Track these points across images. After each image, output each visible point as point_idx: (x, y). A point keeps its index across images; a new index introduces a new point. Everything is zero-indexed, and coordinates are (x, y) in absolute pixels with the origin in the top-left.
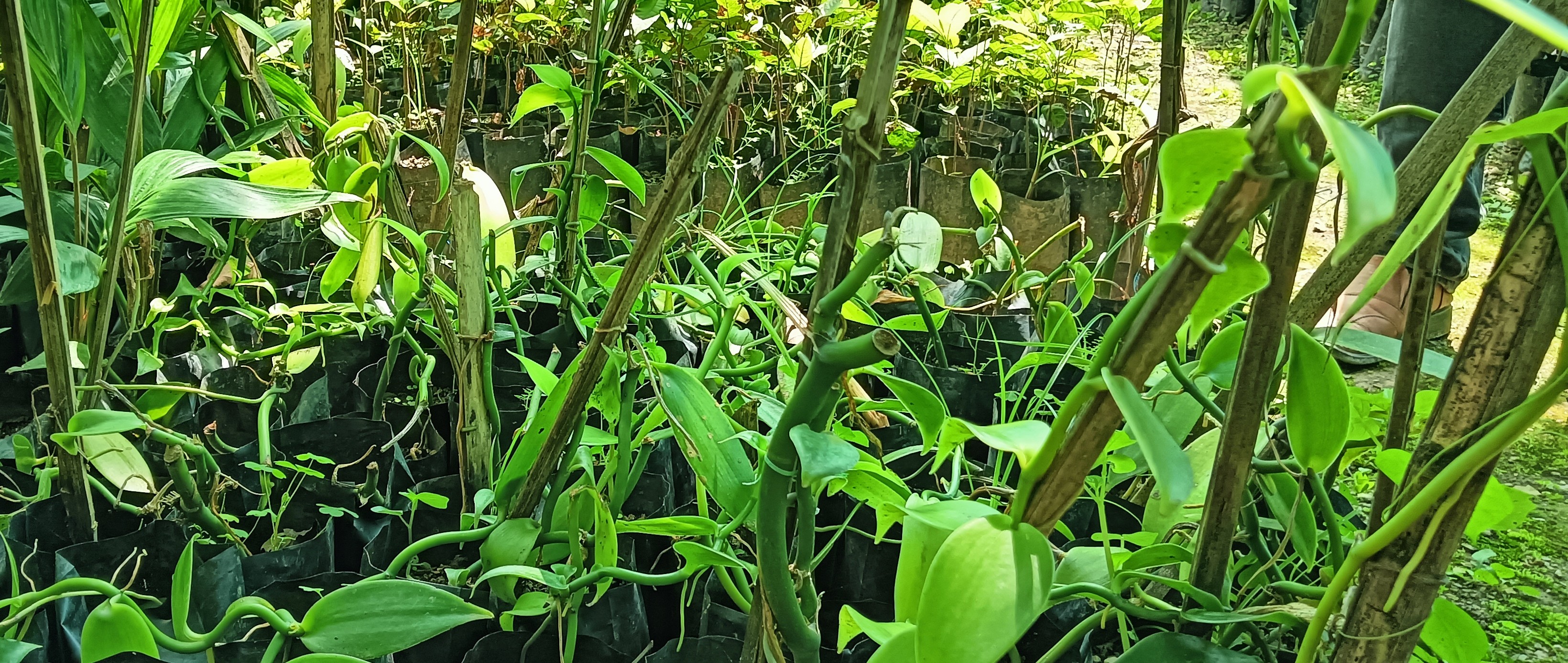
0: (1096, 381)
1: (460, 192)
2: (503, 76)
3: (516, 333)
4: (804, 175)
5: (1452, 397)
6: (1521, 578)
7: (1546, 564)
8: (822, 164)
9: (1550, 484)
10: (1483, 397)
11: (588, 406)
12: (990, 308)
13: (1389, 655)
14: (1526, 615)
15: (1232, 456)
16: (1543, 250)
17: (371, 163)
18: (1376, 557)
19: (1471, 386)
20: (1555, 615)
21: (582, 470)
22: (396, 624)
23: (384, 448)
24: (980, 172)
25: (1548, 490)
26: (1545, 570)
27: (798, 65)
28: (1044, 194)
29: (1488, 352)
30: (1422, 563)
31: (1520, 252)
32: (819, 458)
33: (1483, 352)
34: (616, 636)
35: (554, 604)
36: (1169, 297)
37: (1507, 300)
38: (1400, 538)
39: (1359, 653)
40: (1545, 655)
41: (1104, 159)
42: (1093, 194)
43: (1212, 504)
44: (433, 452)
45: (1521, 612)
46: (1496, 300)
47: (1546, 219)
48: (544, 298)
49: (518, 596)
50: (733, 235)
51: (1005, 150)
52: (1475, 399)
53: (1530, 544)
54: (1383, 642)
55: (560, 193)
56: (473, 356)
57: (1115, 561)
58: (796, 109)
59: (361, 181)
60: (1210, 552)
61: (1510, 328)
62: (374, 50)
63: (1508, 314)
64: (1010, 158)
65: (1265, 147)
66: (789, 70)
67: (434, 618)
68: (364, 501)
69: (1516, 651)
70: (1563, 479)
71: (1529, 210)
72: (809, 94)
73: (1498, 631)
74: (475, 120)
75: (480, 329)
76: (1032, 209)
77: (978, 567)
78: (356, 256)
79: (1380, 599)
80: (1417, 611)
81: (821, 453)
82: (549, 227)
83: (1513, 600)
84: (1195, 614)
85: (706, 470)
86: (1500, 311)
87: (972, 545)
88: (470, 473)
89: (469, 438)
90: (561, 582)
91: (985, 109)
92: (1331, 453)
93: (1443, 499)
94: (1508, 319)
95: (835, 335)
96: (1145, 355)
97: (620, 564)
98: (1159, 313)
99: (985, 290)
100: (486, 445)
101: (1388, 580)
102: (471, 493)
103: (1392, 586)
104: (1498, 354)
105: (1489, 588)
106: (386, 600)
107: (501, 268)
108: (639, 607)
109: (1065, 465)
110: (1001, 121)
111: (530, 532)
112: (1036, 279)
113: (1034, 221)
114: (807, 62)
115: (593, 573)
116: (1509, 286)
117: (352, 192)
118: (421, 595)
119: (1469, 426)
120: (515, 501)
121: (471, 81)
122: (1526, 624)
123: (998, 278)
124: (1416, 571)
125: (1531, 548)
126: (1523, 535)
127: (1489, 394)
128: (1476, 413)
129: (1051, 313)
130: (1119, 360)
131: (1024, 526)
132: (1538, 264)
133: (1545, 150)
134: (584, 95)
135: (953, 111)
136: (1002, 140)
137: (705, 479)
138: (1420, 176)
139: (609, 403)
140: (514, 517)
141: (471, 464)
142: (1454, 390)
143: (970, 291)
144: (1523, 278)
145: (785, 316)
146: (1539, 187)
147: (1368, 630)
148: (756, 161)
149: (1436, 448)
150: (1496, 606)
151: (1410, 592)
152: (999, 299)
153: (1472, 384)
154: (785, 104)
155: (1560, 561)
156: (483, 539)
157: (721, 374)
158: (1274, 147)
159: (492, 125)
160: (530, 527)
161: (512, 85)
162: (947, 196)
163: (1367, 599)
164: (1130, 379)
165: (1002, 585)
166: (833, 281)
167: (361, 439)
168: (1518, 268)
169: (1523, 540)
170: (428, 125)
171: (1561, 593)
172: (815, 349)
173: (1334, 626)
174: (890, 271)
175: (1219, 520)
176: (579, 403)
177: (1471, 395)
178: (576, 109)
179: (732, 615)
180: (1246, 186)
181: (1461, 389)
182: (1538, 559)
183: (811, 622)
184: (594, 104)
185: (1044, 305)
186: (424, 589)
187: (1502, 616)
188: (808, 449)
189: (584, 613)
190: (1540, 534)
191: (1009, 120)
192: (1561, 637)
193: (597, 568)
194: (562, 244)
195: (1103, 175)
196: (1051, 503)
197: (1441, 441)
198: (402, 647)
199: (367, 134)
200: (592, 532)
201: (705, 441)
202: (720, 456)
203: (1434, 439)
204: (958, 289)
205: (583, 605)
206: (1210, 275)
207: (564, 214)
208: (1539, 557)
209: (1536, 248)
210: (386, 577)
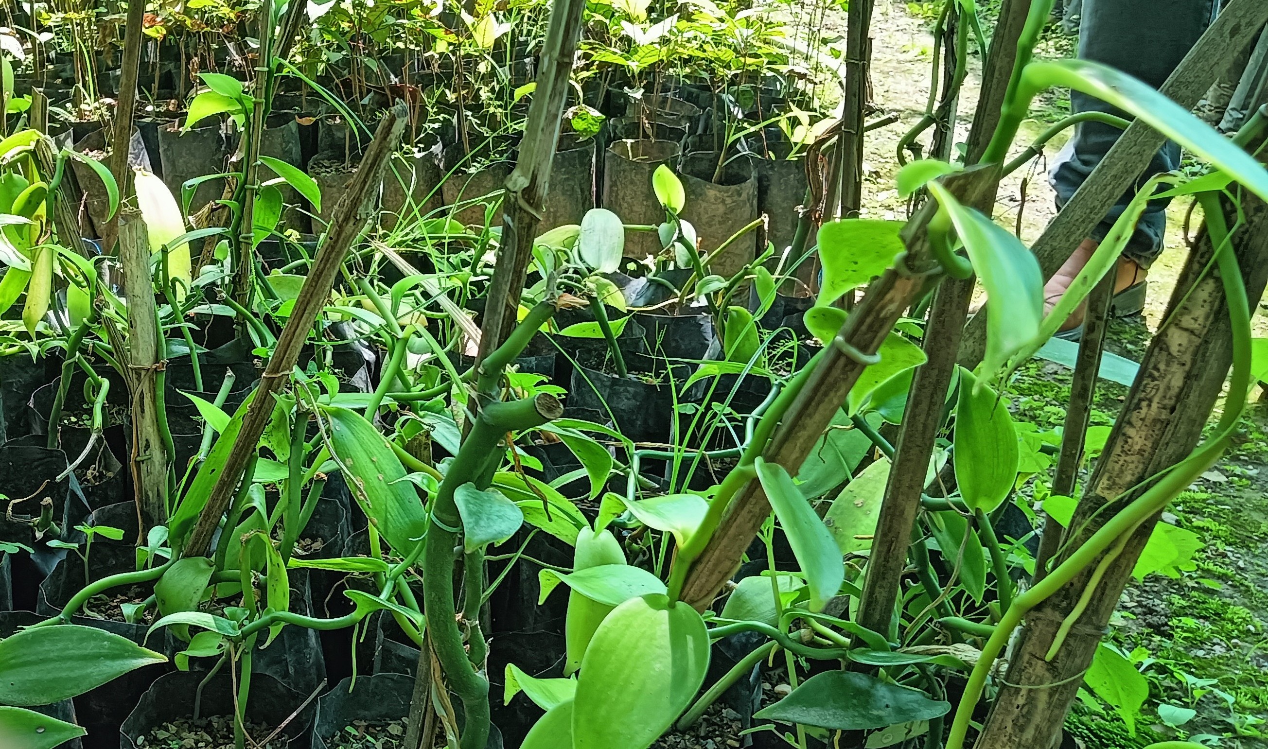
0: (749, 468)
1: (127, 221)
2: (178, 59)
3: (191, 349)
4: (487, 163)
5: (1117, 450)
6: (1203, 570)
7: (1230, 554)
8: (505, 151)
9: (1238, 470)
10: (1149, 450)
11: (259, 445)
12: (672, 306)
13: (1049, 704)
14: (1206, 609)
15: (900, 498)
16: (1212, 303)
17: (39, 183)
18: (1039, 607)
19: (1137, 439)
20: (1236, 609)
21: (254, 508)
22: (72, 669)
23: (59, 478)
24: (663, 170)
25: (1235, 475)
26: (1227, 561)
27: (480, 45)
28: (731, 179)
29: (1154, 405)
30: (1084, 613)
31: (1189, 305)
32: (482, 523)
33: (1149, 406)
34: (291, 670)
35: (227, 645)
36: (823, 388)
37: (1175, 354)
38: (1063, 588)
39: (1021, 701)
40: (1223, 650)
41: (793, 140)
42: (781, 176)
43: (881, 543)
44: (111, 474)
45: (1201, 606)
46: (1164, 353)
47: (1216, 273)
48: (219, 310)
49: (192, 636)
50: (411, 236)
51: (693, 130)
52: (1141, 452)
53: (1214, 533)
54: (1044, 690)
55: (233, 205)
56: (145, 386)
57: (783, 600)
58: (479, 89)
59: (29, 202)
60: (877, 589)
61: (1177, 382)
62: (44, 37)
63: (1175, 367)
64: (697, 139)
65: (917, 247)
66: (471, 50)
67: (108, 663)
68: (39, 535)
69: (1194, 646)
70: (1252, 463)
71: (1199, 262)
72: (492, 74)
73: (1177, 627)
74: (150, 108)
75: (152, 358)
76: (718, 194)
77: (635, 647)
78: (27, 278)
79: (1042, 649)
80: (1078, 661)
81: (484, 517)
82: (221, 237)
83: (1194, 593)
84: (862, 654)
85: (375, 511)
86: (1168, 364)
87: (628, 626)
88: (145, 501)
89: (143, 467)
90: (234, 628)
91: (673, 85)
92: (1000, 494)
93: (1107, 551)
94: (1174, 373)
95: (499, 394)
96: (799, 442)
97: (292, 609)
98: (813, 404)
99: (667, 288)
100: (160, 474)
101: (1051, 629)
102: (147, 528)
103: (1054, 636)
104: (1164, 408)
105: (1170, 581)
106: (60, 645)
107: (175, 280)
108: (314, 640)
109: (721, 546)
110: (690, 98)
111: (203, 571)
112: (718, 283)
113: (720, 206)
114: (489, 42)
115: (265, 618)
116: (1177, 339)
117: (21, 213)
118: (95, 639)
119: (1134, 479)
120: (190, 538)
121: (144, 65)
122: (1205, 618)
123: (680, 277)
124: (1078, 621)
125: (1216, 537)
126: (1208, 525)
127: (1155, 447)
128: (1141, 466)
129: (732, 318)
130: (773, 448)
131: (681, 605)
132: (1207, 317)
133: (1216, 204)
134: (255, 104)
135: (638, 94)
136: (690, 119)
137: (376, 521)
138: (1100, 198)
139: (279, 444)
140: (186, 556)
141: (146, 494)
142: (1120, 442)
143: (652, 288)
144: (1192, 332)
145: (461, 330)
146: (1209, 240)
147: (1029, 679)
148: (437, 148)
149: (1100, 501)
150: (1176, 599)
151: (1071, 641)
152: (682, 298)
153: (1137, 437)
154: (468, 85)
155: (1243, 551)
156: (157, 578)
157: (395, 398)
158: (927, 245)
159: (167, 113)
160: (203, 566)
161: (187, 68)
162: (632, 182)
163: (1029, 648)
164: (784, 465)
165: (658, 666)
166: (496, 340)
167: (36, 467)
168: (1187, 321)
169: (1208, 530)
170: (101, 115)
171: (1242, 584)
172: (479, 409)
173: (997, 671)
174: (570, 274)
175: (886, 560)
176: (249, 445)
177: (1137, 447)
178: (248, 118)
179: (406, 651)
180: (898, 284)
181: (1126, 442)
182: (1221, 550)
183: (480, 669)
184: (265, 112)
185: (725, 309)
186: (99, 634)
187: (1181, 612)
188: (471, 514)
189: (257, 653)
190: (1224, 523)
191: (698, 96)
192: (1239, 631)
193: (269, 612)
194: (237, 256)
195: (792, 157)
196: (707, 581)
197: (1105, 494)
198: (78, 693)
199: (34, 153)
200: (264, 572)
201: (375, 483)
202: (391, 496)
203: (1099, 491)
204: (640, 287)
205: (256, 650)
206: (864, 366)
207: (238, 225)
208: (1221, 547)
209: (1205, 301)
210: (60, 622)
